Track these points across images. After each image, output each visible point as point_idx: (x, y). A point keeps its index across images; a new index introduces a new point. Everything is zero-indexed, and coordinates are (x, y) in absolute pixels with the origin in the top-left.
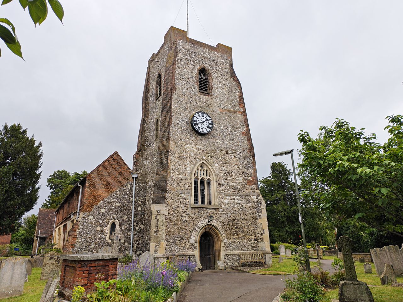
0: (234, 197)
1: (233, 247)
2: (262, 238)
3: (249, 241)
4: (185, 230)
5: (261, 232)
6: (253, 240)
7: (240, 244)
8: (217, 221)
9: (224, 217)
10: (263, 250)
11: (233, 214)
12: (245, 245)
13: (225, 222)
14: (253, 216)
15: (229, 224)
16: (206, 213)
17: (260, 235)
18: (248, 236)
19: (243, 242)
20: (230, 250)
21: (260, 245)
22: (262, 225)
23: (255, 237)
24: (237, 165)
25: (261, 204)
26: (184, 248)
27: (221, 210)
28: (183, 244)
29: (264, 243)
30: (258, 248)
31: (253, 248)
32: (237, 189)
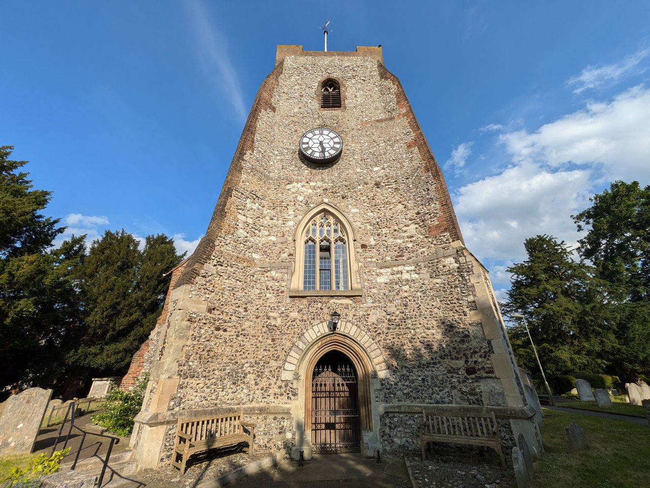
0: (400, 268)
1: (405, 392)
2: (489, 366)
3: (451, 375)
4: (271, 349)
5: (481, 347)
6: (462, 372)
7: (426, 383)
8: (356, 325)
9: (376, 314)
10: (499, 405)
11: (400, 307)
12: (439, 387)
13: (379, 326)
14: (454, 307)
15: (391, 330)
16: (329, 308)
17: (481, 356)
18: (446, 360)
19: (432, 378)
20: (397, 400)
21: (486, 388)
22: (482, 326)
23: (467, 362)
24: (403, 203)
25: (471, 273)
26: (266, 394)
27: (370, 300)
28: (263, 383)
29: (495, 380)
30: (481, 396)
31: (466, 395)
32: (407, 250)
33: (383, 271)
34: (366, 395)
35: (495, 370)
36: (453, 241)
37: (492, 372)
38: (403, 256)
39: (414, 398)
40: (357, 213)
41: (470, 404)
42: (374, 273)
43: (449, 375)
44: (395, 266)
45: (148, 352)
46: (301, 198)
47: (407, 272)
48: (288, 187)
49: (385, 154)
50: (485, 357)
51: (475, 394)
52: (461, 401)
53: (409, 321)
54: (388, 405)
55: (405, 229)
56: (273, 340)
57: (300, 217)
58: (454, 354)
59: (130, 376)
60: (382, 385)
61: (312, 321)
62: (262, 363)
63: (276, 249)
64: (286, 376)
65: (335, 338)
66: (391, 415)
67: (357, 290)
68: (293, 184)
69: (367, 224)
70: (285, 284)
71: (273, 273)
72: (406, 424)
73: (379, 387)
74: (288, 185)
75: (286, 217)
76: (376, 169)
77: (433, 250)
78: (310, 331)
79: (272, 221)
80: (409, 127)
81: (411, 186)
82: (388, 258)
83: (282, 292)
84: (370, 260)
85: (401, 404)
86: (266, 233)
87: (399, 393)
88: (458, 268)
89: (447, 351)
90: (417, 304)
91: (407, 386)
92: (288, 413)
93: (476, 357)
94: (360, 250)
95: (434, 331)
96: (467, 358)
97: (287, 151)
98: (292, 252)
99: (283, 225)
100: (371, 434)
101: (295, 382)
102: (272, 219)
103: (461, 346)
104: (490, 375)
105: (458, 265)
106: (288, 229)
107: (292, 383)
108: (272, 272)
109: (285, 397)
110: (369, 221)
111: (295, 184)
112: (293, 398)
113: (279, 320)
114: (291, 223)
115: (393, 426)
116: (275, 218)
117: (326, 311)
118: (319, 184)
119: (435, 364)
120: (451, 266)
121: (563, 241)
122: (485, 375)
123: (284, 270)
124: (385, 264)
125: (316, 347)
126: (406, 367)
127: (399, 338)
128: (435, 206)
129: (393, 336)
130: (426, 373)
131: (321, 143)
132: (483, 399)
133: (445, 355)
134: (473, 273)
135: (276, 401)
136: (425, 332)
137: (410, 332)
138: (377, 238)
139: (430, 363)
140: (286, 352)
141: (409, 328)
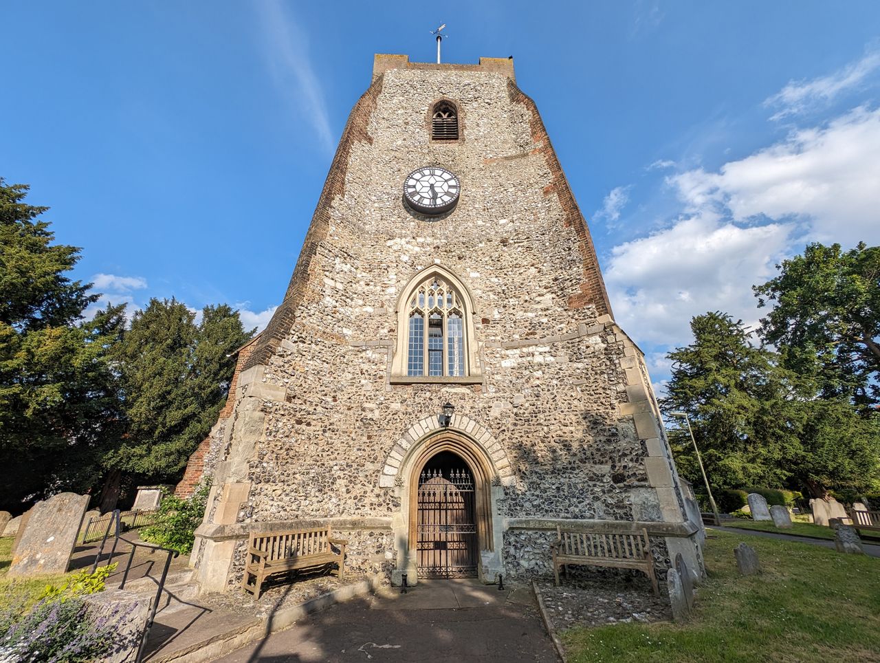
0: (531, 349)
1: (535, 503)
2: (641, 472)
3: (594, 483)
4: (366, 448)
5: (633, 449)
6: (607, 479)
7: (562, 493)
8: (475, 420)
9: (500, 407)
10: (653, 520)
11: (530, 398)
12: (578, 498)
13: (503, 422)
14: (599, 398)
15: (518, 427)
16: (440, 398)
17: (632, 460)
18: (587, 464)
19: (569, 486)
20: (524, 513)
21: (637, 499)
22: (634, 423)
23: (613, 467)
24: (536, 266)
25: (622, 355)
26: (360, 504)
27: (492, 389)
28: (357, 490)
29: (649, 490)
30: (631, 509)
31: (612, 508)
32: (540, 326)
33: (509, 352)
34: (485, 507)
35: (649, 477)
36: (600, 315)
37: (645, 480)
38: (535, 334)
39: (547, 511)
40: (477, 278)
41: (616, 519)
42: (498, 355)
43: (591, 483)
44: (524, 346)
45: (209, 453)
46: (405, 258)
47: (541, 354)
48: (389, 243)
49: (515, 202)
50: (637, 461)
51: (624, 507)
52: (605, 516)
53: (541, 416)
54: (513, 519)
55: (538, 299)
56: (369, 437)
57: (404, 283)
58: (598, 457)
59: (186, 483)
60: (506, 494)
61: (418, 415)
62: (355, 466)
63: (373, 324)
64: (386, 481)
65: (448, 435)
66: (517, 532)
67: (476, 376)
68: (395, 240)
69: (490, 293)
70: (385, 367)
71: (369, 354)
72: (536, 543)
73: (502, 496)
74: (389, 241)
75: (386, 282)
76: (502, 221)
77: (573, 327)
78: (416, 426)
79: (368, 288)
80: (546, 167)
81: (547, 244)
82: (517, 336)
83: (381, 377)
84: (493, 338)
85: (530, 518)
86: (361, 302)
87: (527, 505)
88: (606, 349)
89: (588, 453)
90: (552, 394)
91: (537, 496)
92: (388, 528)
93: (626, 461)
94: (481, 326)
95: (572, 429)
96: (614, 462)
97: (387, 197)
98: (393, 327)
99: (382, 293)
100: (491, 555)
101: (397, 489)
102: (368, 285)
103: (607, 447)
104: (643, 483)
105: (605, 346)
106: (388, 297)
107: (393, 491)
108: (368, 352)
109: (384, 508)
110: (493, 288)
111: (397, 240)
112: (394, 509)
113: (377, 412)
114: (392, 290)
115: (519, 545)
116: (371, 283)
117: (436, 401)
118: (429, 240)
119: (573, 469)
120: (596, 347)
121: (740, 321)
122: (636, 483)
123: (382, 350)
124: (513, 344)
125: (423, 447)
126: (536, 473)
127: (528, 437)
128: (578, 270)
129: (520, 434)
130: (562, 480)
131: (432, 186)
132: (633, 513)
133: (586, 459)
134: (625, 356)
135: (373, 513)
136: (561, 430)
137: (543, 429)
138: (502, 310)
139: (567, 468)
140: (385, 452)
141: (541, 424)
